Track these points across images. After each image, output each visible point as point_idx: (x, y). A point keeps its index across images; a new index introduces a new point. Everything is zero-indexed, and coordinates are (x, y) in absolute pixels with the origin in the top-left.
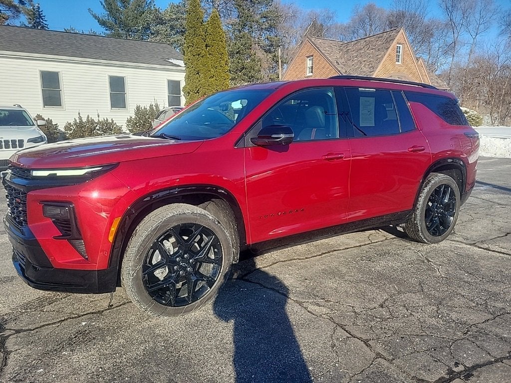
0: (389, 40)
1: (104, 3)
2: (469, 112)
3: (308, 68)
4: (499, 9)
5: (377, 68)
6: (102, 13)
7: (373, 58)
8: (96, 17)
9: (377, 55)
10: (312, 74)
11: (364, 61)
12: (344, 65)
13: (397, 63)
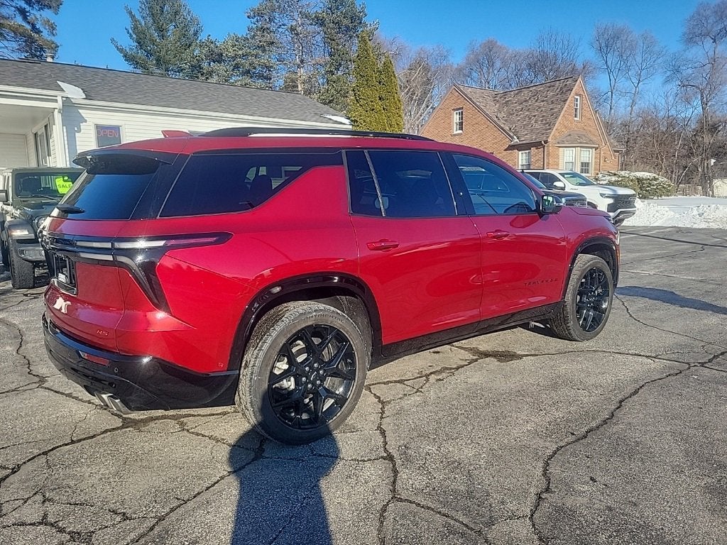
0: (564, 90)
1: (131, 31)
2: (658, 179)
3: (455, 125)
4: (664, 51)
5: (554, 124)
6: (129, 43)
7: (546, 112)
8: (121, 50)
9: (551, 109)
10: (461, 131)
11: (535, 116)
12: (506, 121)
13: (575, 119)
